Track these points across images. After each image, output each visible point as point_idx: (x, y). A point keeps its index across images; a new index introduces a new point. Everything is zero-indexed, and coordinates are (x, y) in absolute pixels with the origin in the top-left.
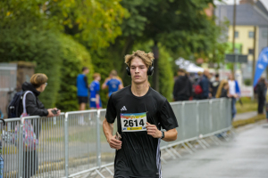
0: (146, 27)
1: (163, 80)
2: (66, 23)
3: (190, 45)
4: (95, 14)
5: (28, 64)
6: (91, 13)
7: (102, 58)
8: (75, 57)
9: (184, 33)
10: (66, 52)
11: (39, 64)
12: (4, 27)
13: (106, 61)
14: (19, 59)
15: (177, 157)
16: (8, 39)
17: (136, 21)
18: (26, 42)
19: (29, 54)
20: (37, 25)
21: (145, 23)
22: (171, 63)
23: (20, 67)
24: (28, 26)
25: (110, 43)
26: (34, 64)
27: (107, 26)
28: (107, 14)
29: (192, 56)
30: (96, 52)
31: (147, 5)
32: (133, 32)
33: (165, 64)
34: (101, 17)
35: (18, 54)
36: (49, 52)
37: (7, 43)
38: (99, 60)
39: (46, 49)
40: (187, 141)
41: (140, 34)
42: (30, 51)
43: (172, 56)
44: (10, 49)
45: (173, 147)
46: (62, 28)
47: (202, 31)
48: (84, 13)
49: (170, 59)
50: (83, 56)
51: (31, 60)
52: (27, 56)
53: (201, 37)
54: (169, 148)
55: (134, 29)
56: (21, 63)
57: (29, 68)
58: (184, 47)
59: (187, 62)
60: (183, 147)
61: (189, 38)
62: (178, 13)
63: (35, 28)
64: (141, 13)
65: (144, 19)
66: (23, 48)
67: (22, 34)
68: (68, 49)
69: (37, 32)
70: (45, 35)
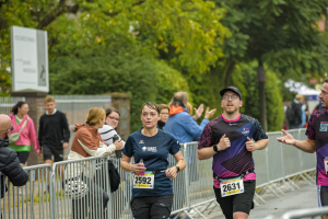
0: (248, 47)
1: (271, 106)
2: (161, 47)
3: (302, 64)
4: (194, 36)
5: (123, 95)
6: (190, 35)
7: (200, 84)
8: (171, 84)
9: (293, 52)
10: (161, 79)
11: (134, 94)
12: (94, 55)
13: (205, 87)
14: (112, 90)
15: (296, 189)
16: (100, 69)
17: (237, 39)
18: (119, 71)
19: (123, 83)
20: (129, 51)
21: (248, 41)
22: (279, 85)
23: (114, 99)
24: (120, 52)
25: (211, 67)
26: (129, 94)
27: (206, 48)
28: (207, 35)
29: (303, 77)
30: (193, 78)
31: (249, 20)
32: (233, 53)
33: (273, 88)
34: (201, 39)
35: (110, 85)
36: (144, 80)
37: (98, 73)
38: (197, 87)
39: (141, 78)
40: (305, 171)
41: (242, 55)
42: (124, 80)
43: (280, 78)
44: (102, 79)
45: (291, 178)
46: (157, 53)
47: (315, 48)
48: (182, 35)
49: (278, 82)
50: (180, 83)
51: (126, 90)
52: (121, 86)
53: (314, 54)
54: (286, 180)
55: (235, 49)
56: (116, 94)
57: (125, 99)
58: (294, 68)
59: (298, 85)
60: (301, 179)
61: (300, 56)
62: (286, 27)
63: (127, 54)
64: (243, 31)
65: (247, 37)
66: (116, 77)
67: (114, 61)
68: (162, 76)
69: (130, 58)
70: (139, 61)
